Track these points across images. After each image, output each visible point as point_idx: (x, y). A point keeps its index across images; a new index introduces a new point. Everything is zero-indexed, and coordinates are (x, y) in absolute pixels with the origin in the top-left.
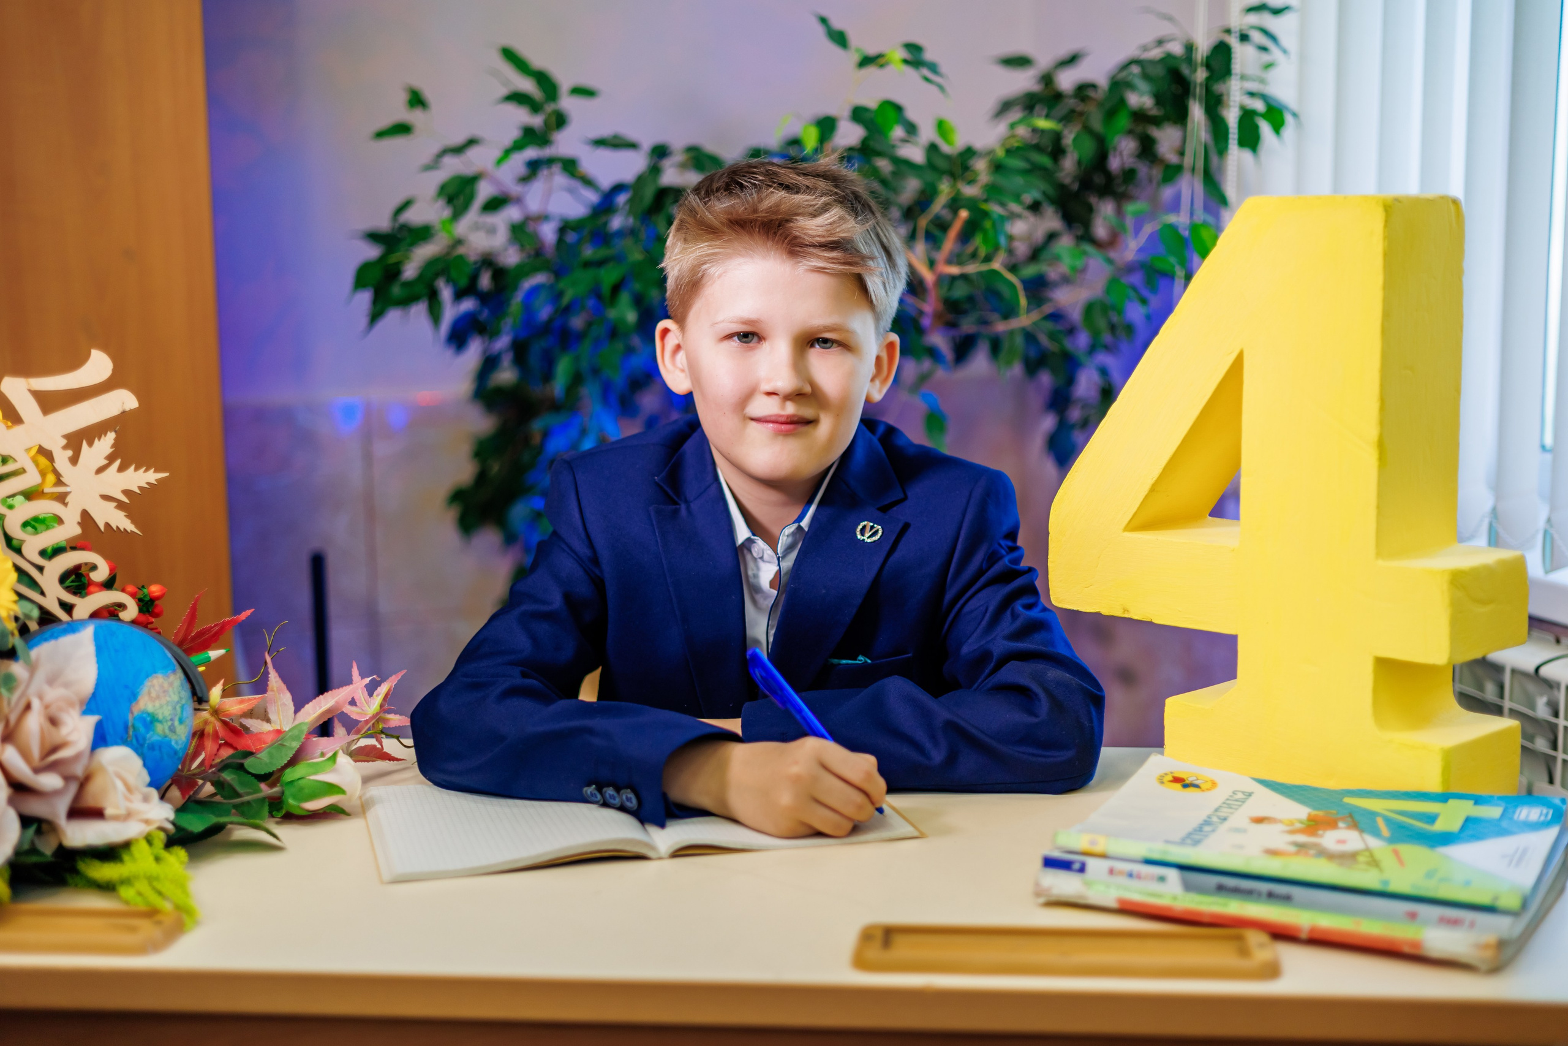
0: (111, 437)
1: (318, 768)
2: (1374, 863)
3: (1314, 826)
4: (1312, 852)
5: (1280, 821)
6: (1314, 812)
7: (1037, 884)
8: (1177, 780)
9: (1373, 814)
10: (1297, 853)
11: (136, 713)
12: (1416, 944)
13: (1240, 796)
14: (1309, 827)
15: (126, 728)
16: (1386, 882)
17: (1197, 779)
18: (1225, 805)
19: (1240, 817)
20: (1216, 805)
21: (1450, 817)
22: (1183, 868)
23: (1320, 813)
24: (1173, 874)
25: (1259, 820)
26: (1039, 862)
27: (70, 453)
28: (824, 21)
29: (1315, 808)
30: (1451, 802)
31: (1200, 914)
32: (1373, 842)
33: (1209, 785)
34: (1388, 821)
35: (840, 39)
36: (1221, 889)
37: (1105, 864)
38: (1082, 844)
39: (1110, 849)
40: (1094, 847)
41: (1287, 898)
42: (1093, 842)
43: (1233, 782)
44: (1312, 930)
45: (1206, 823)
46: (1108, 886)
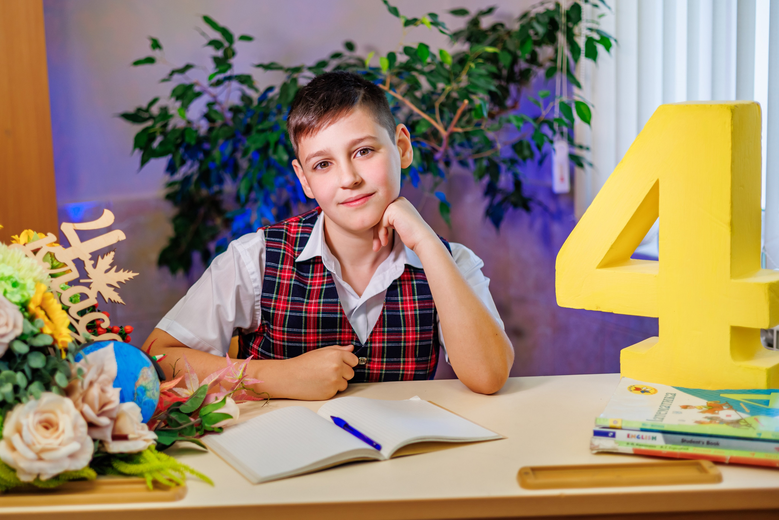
0: (112, 254)
1: (217, 406)
2: (749, 425)
3: (712, 408)
4: (717, 421)
5: (695, 407)
6: (709, 402)
8: (637, 389)
9: (738, 402)
10: (711, 422)
11: (138, 387)
13: (670, 396)
14: (709, 409)
15: (134, 394)
16: (760, 434)
17: (647, 388)
18: (664, 401)
19: (675, 406)
20: (662, 402)
21: (775, 400)
22: (664, 432)
23: (712, 402)
24: (659, 436)
25: (685, 407)
26: (592, 433)
27: (93, 262)
29: (709, 400)
30: (771, 394)
32: (744, 416)
33: (653, 391)
34: (746, 405)
36: (683, 441)
37: (625, 433)
38: (610, 423)
39: (624, 425)
40: (618, 425)
41: (717, 444)
42: (615, 422)
43: (664, 389)
44: (731, 458)
45: (661, 410)
46: (628, 444)
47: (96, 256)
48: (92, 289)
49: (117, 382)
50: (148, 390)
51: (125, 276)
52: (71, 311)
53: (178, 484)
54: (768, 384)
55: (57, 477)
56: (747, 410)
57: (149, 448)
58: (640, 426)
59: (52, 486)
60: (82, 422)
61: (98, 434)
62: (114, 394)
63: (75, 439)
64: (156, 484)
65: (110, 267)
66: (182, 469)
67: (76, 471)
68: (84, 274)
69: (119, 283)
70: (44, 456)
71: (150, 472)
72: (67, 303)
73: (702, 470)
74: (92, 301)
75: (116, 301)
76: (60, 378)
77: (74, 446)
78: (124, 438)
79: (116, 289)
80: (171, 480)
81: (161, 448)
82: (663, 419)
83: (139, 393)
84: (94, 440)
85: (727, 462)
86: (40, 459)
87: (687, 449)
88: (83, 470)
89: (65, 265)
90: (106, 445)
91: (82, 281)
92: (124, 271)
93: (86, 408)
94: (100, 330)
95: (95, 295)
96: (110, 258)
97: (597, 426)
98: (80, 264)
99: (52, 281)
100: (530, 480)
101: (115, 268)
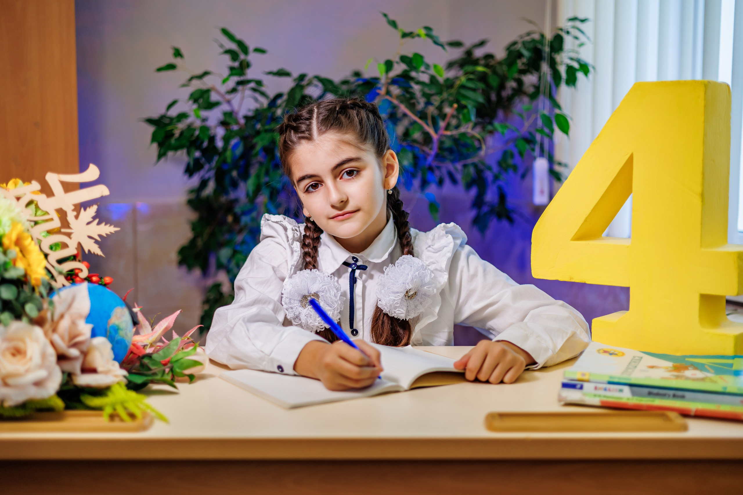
0: (95, 207)
2: (714, 381)
3: (678, 369)
4: (683, 378)
5: (661, 368)
6: (675, 364)
7: (559, 395)
8: (605, 352)
9: (702, 364)
10: (677, 379)
11: (110, 325)
13: (637, 358)
14: (676, 369)
15: (106, 331)
16: (725, 388)
17: (615, 352)
18: (632, 362)
19: (642, 366)
20: (629, 363)
22: (631, 385)
23: (678, 364)
24: (626, 389)
25: (652, 367)
26: (560, 385)
27: (75, 213)
28: (385, 15)
30: (735, 359)
31: (642, 406)
32: (709, 375)
33: (621, 354)
34: (711, 367)
35: (393, 24)
36: (650, 394)
37: (593, 385)
38: (578, 376)
39: (592, 378)
40: (586, 378)
41: (683, 397)
42: (583, 375)
43: (631, 353)
44: (697, 411)
45: (628, 368)
46: (595, 396)
47: (78, 208)
48: (72, 239)
49: (89, 319)
50: (122, 330)
51: (106, 229)
52: (49, 258)
54: (736, 350)
55: (23, 405)
56: (712, 371)
57: (118, 383)
58: (607, 379)
60: (51, 352)
61: (68, 366)
62: (85, 329)
63: (41, 366)
65: (91, 220)
67: (43, 400)
68: (65, 223)
69: (100, 236)
70: (10, 381)
72: (47, 250)
73: (668, 420)
74: (72, 251)
75: (96, 253)
76: (30, 309)
77: (41, 374)
78: (94, 371)
79: (96, 242)
81: (132, 386)
83: (112, 331)
84: (63, 372)
86: (6, 385)
87: (653, 401)
88: (50, 398)
89: (47, 213)
90: (75, 378)
91: (63, 230)
92: (106, 224)
93: (56, 338)
94: (78, 279)
95: (76, 245)
96: (92, 210)
97: (565, 378)
98: (62, 213)
99: (32, 227)
100: (497, 423)
101: (97, 221)
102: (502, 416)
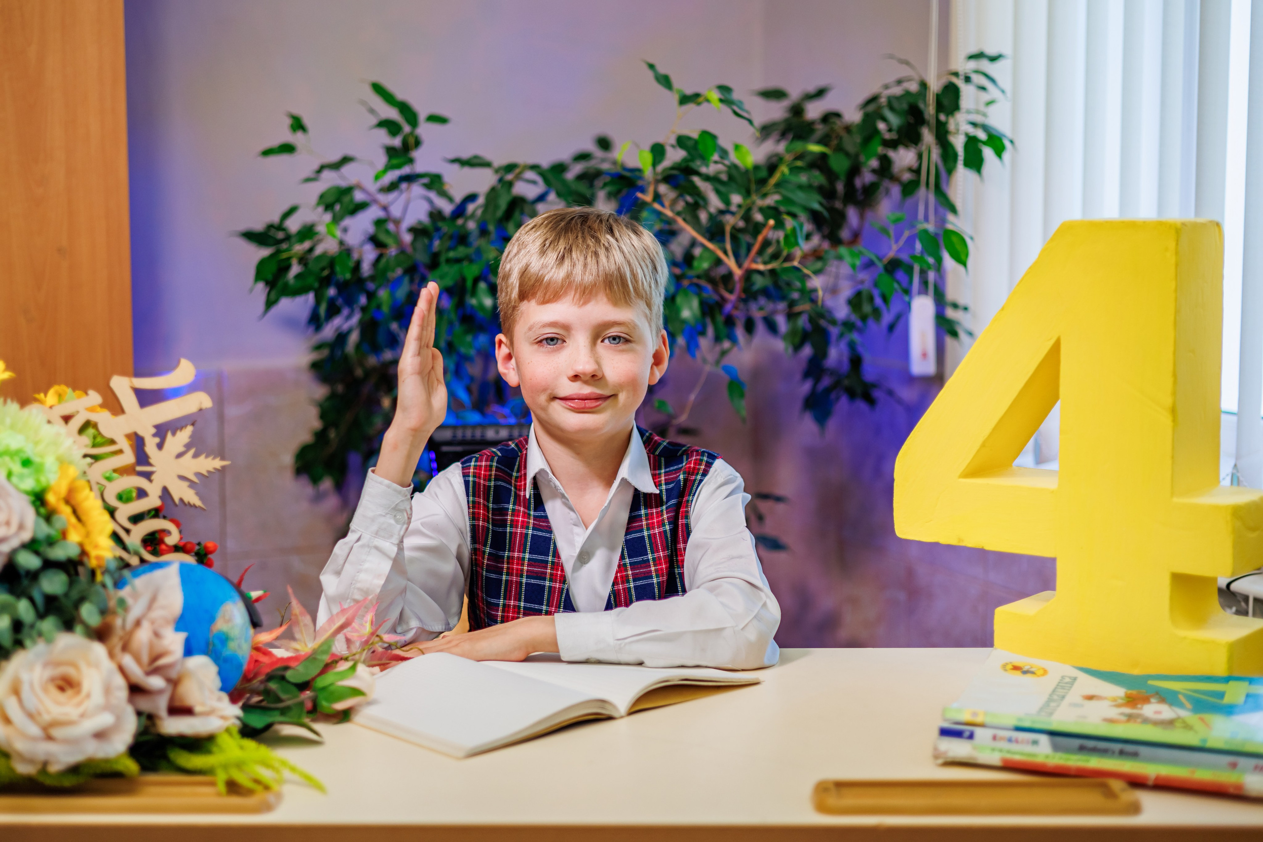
0: (190, 429)
1: (343, 675)
2: (1187, 727)
3: (1132, 701)
4: (1139, 720)
5: (1105, 698)
6: (1129, 692)
7: (936, 749)
8: (1016, 668)
9: (1174, 692)
10: (1128, 721)
11: (214, 633)
12: (1239, 787)
13: (1067, 680)
14: (1128, 702)
16: (1204, 741)
17: (1032, 668)
18: (1058, 687)
19: (1075, 695)
20: (1053, 687)
21: (1235, 693)
22: (1052, 734)
23: (1134, 692)
24: (1044, 739)
25: (1090, 698)
26: (936, 732)
27: (157, 440)
29: (1128, 689)
30: (1231, 683)
31: (1068, 768)
32: (1183, 713)
33: (1041, 672)
34: (1188, 697)
36: (1082, 749)
37: (990, 732)
38: (966, 717)
39: (988, 720)
40: (979, 719)
41: (1135, 755)
42: (975, 714)
43: (1059, 670)
44: (1157, 778)
45: (1050, 700)
46: (993, 750)
47: (162, 431)
48: (154, 482)
49: (180, 624)
50: (233, 640)
51: (209, 464)
52: (118, 515)
53: (267, 788)
54: (1230, 668)
55: (75, 770)
56: (1188, 705)
57: (228, 730)
58: (1013, 722)
59: (68, 782)
60: (120, 682)
61: (145, 704)
62: (174, 641)
63: (107, 707)
64: (233, 787)
65: (183, 449)
66: (277, 765)
67: (107, 761)
68: (142, 458)
69: (198, 474)
70: (56, 732)
71: (225, 767)
72: (113, 502)
73: (1110, 794)
74: (153, 501)
75: (192, 503)
76: (89, 613)
77: (105, 720)
78: (187, 711)
79: (192, 485)
80: (257, 781)
81: (248, 732)
82: (1051, 714)
83: (217, 642)
84: (139, 714)
85: (1150, 783)
86: (49, 738)
87: (1088, 761)
88: (117, 760)
89: (112, 442)
90: (158, 722)
91: (139, 469)
92: (207, 457)
93: (128, 661)
94: (164, 547)
95: (159, 492)
96: (184, 435)
97: (945, 720)
98: (138, 442)
99: (91, 465)
100: (832, 800)
101: (192, 452)
102: (841, 785)
